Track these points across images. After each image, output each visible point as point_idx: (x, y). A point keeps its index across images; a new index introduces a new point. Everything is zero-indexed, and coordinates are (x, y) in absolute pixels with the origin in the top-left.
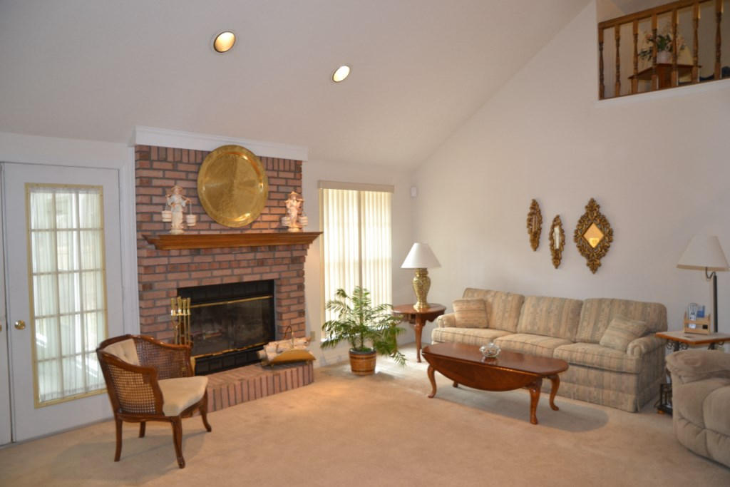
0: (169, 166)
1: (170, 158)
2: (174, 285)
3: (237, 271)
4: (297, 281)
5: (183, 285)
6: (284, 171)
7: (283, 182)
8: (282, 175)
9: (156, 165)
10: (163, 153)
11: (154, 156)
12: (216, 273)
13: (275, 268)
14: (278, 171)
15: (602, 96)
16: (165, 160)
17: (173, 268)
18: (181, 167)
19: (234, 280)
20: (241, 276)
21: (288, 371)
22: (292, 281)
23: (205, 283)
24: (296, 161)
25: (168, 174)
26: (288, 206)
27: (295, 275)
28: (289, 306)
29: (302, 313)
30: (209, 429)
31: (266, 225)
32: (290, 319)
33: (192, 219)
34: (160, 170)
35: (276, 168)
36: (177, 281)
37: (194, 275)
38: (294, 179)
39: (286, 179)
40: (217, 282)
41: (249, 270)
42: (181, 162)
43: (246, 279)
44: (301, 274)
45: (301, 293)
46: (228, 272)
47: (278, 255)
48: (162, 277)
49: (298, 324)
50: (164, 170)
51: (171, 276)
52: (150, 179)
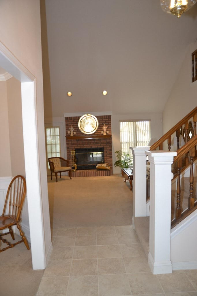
0: (72, 121)
1: (72, 119)
2: (74, 148)
3: (90, 145)
4: (109, 148)
5: (76, 148)
6: (105, 119)
7: (105, 122)
8: (104, 120)
9: (69, 121)
10: (71, 118)
11: (69, 119)
12: (84, 145)
13: (102, 145)
14: (103, 119)
15: (193, 81)
16: (71, 120)
17: (74, 144)
18: (75, 121)
19: (90, 147)
20: (91, 146)
21: (100, 171)
22: (108, 148)
23: (82, 148)
24: (108, 116)
25: (72, 123)
26: (103, 128)
27: (109, 146)
28: (107, 155)
29: (111, 157)
30: (71, 179)
31: (99, 134)
32: (107, 158)
33: (75, 133)
34: (70, 122)
35: (102, 118)
36: (75, 147)
37: (79, 146)
38: (108, 120)
39: (106, 121)
40: (85, 147)
41: (94, 145)
42: (75, 120)
43: (93, 147)
44: (111, 146)
45: (111, 152)
46: (88, 145)
47: (101, 141)
48: (71, 146)
49: (110, 160)
50: (71, 122)
51: (73, 146)
52: (68, 124)
